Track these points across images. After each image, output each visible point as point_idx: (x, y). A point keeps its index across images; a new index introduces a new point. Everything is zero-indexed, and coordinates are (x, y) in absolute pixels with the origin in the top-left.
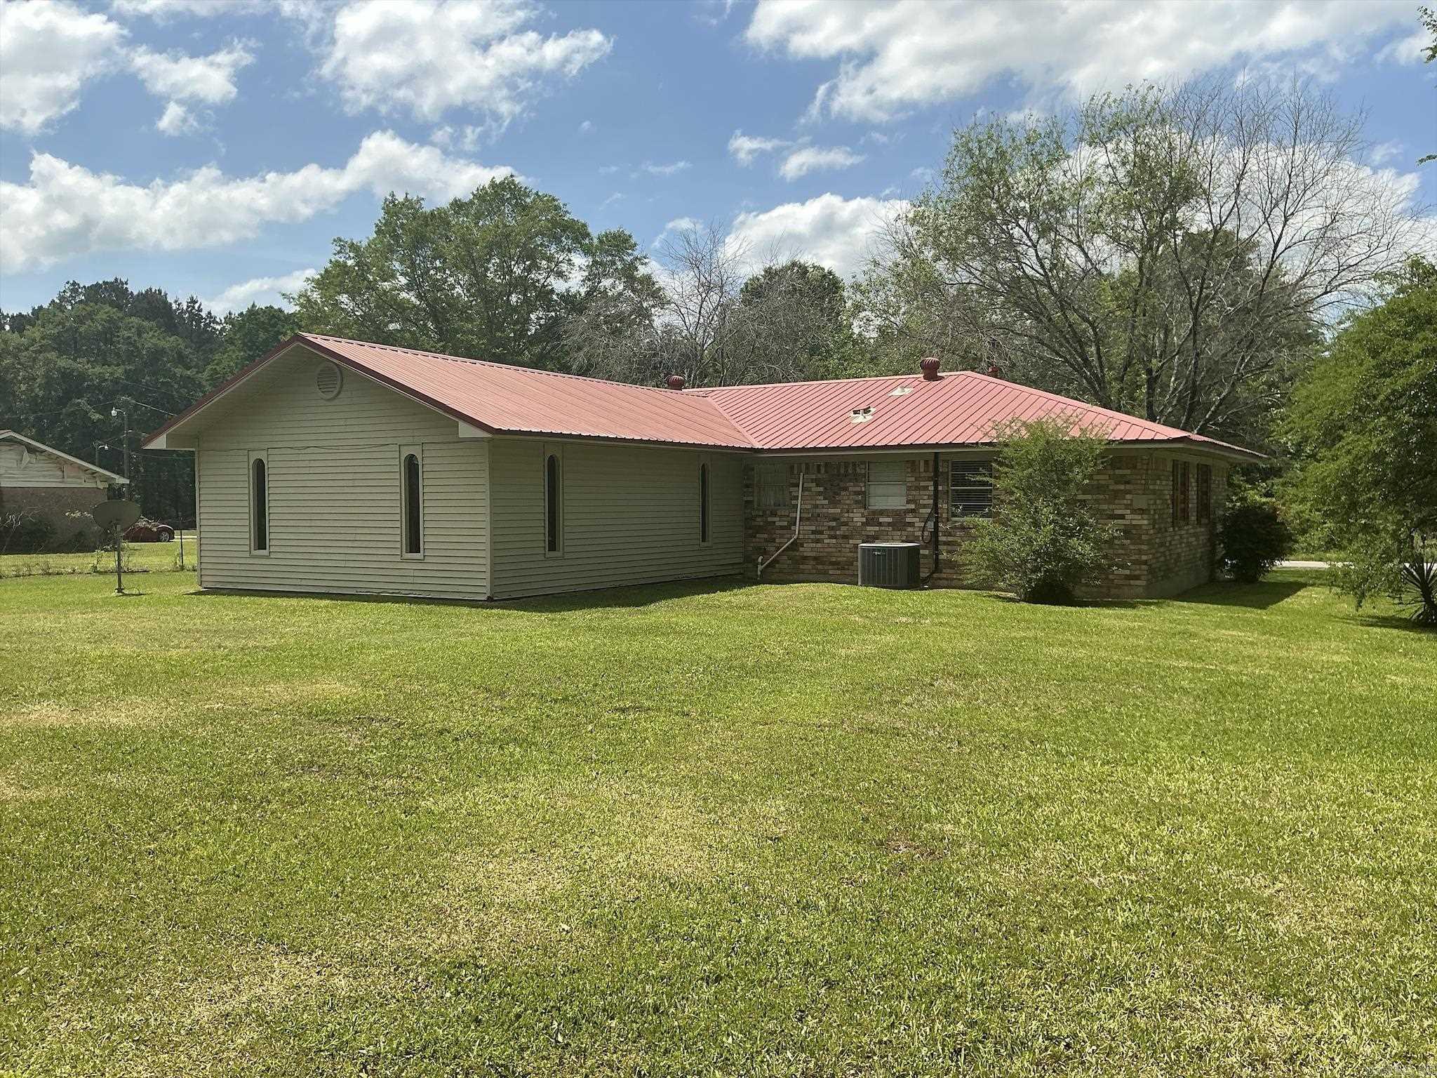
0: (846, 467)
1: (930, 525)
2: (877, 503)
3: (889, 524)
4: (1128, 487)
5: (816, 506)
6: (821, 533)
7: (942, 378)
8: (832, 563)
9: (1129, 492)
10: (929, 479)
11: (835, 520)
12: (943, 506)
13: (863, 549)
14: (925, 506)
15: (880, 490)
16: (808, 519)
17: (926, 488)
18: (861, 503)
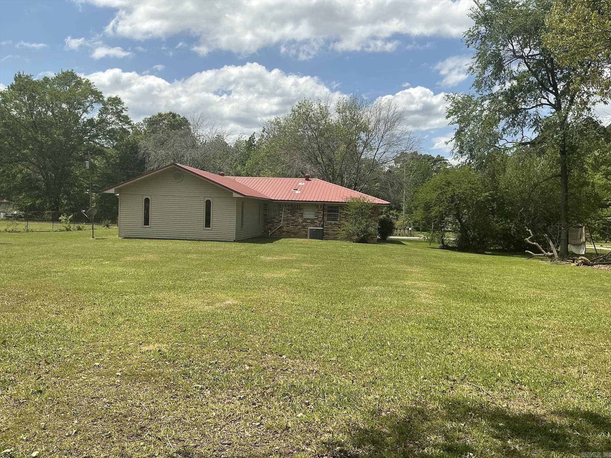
0: (297, 206)
1: (322, 223)
2: (306, 216)
3: (310, 222)
4: (374, 215)
5: (288, 217)
6: (289, 224)
7: (310, 180)
8: (292, 233)
9: (374, 216)
10: (322, 210)
11: (293, 220)
12: (326, 218)
13: (310, 229)
14: (320, 218)
15: (306, 213)
16: (285, 220)
17: (321, 213)
18: (302, 216)
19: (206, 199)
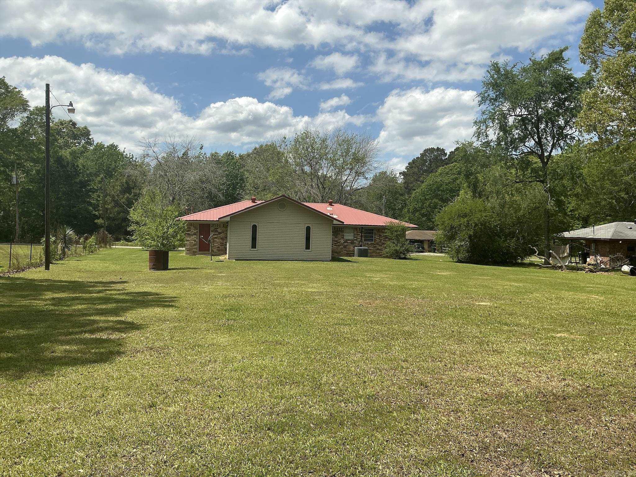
0: (339, 229)
1: (360, 243)
2: (346, 237)
3: (350, 243)
8: (335, 252)
11: (336, 241)
12: (363, 239)
14: (358, 239)
15: (347, 234)
17: (359, 234)
18: (343, 238)
19: (307, 225)
